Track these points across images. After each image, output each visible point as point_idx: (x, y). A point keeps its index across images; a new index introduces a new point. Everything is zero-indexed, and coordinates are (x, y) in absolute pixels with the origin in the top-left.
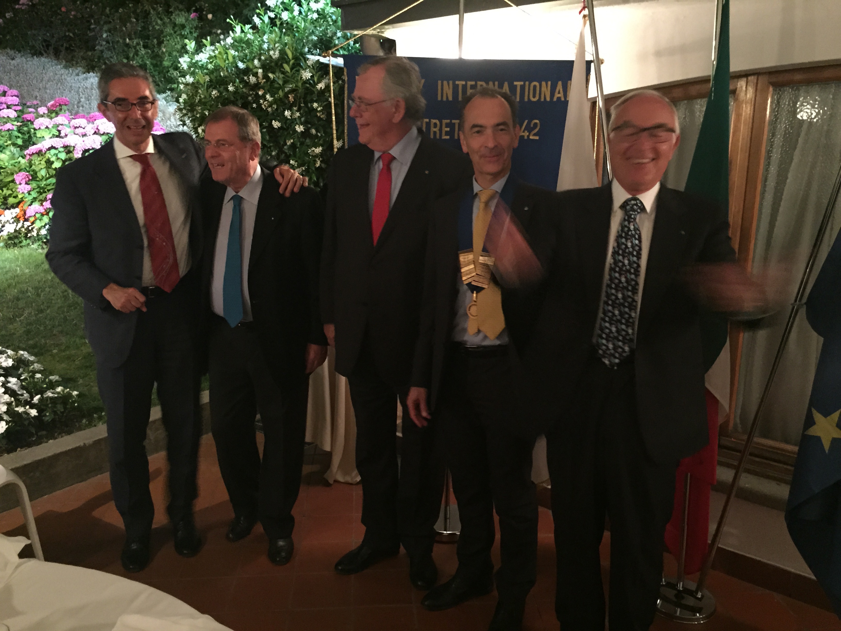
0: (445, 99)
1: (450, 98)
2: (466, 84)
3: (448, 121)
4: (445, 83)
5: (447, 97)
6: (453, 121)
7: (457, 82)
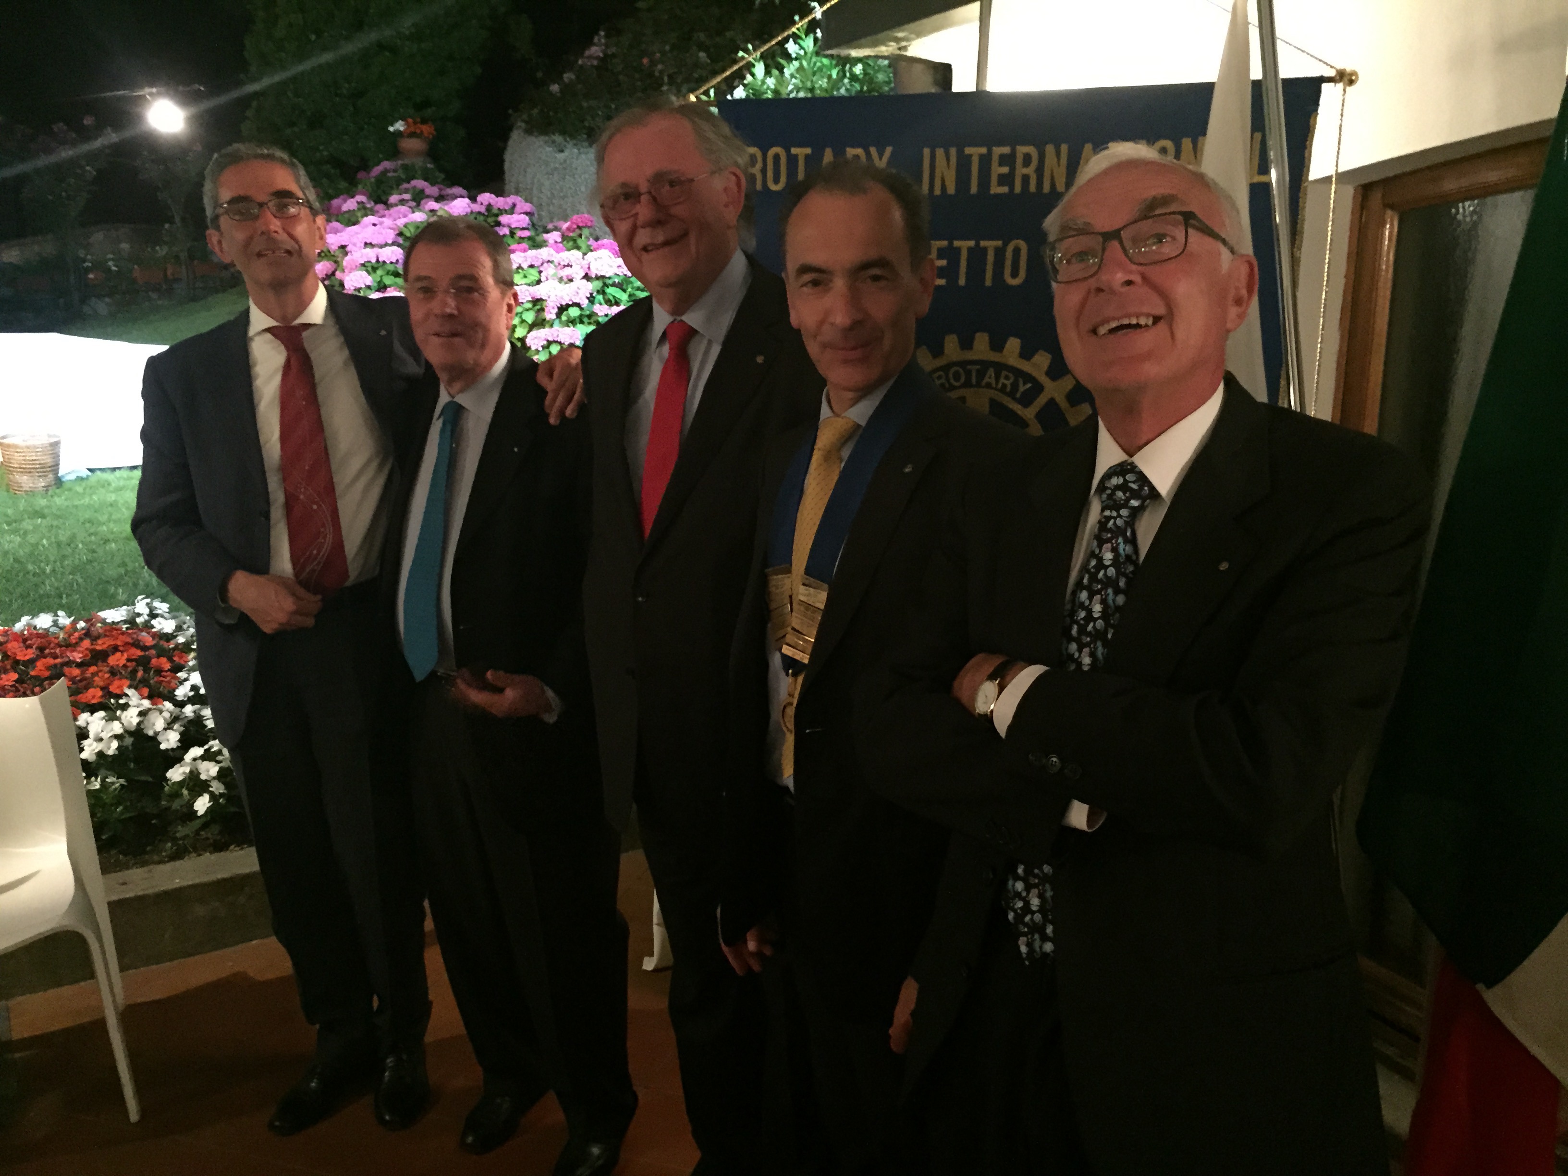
0: (937, 192)
1: (951, 190)
2: (990, 152)
3: (945, 243)
4: (940, 152)
5: (944, 187)
6: (957, 243)
7: (968, 150)
